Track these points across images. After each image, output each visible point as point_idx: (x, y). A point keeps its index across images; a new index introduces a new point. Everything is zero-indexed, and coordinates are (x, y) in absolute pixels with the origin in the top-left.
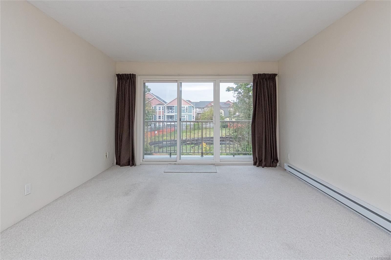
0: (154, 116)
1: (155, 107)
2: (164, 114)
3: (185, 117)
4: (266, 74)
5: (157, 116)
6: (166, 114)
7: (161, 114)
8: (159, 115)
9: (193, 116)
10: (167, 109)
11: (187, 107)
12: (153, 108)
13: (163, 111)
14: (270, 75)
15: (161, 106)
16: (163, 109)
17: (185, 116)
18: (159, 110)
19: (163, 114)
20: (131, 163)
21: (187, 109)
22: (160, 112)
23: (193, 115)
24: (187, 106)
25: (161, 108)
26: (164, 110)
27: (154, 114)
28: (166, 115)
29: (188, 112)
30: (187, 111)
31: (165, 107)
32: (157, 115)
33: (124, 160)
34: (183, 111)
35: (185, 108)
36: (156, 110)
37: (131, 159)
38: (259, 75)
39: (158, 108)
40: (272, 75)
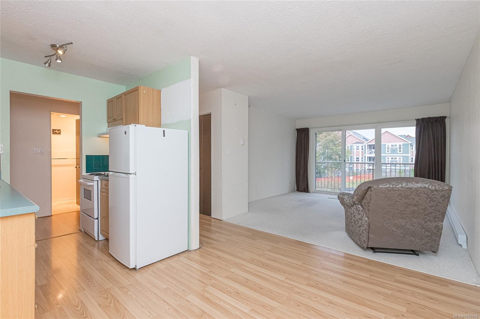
0: (349, 157)
1: (351, 146)
2: (364, 155)
3: (396, 159)
4: (431, 118)
5: (354, 158)
6: (367, 155)
7: (359, 155)
8: (357, 157)
9: (412, 159)
10: (368, 149)
11: (400, 146)
12: (348, 147)
13: (362, 152)
14: (436, 118)
15: (360, 146)
16: (362, 149)
17: (398, 158)
18: (357, 149)
19: (362, 155)
20: (306, 191)
21: (400, 148)
22: (358, 153)
23: (412, 156)
24: (401, 144)
25: (360, 147)
26: (364, 150)
27: (349, 155)
28: (368, 157)
29: (402, 152)
30: (400, 151)
31: (365, 146)
32: (354, 156)
33: (302, 188)
34: (394, 150)
35: (398, 147)
36: (353, 150)
37: (306, 188)
38: (423, 119)
39: (355, 148)
40: (438, 118)
